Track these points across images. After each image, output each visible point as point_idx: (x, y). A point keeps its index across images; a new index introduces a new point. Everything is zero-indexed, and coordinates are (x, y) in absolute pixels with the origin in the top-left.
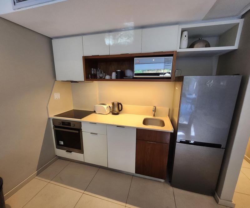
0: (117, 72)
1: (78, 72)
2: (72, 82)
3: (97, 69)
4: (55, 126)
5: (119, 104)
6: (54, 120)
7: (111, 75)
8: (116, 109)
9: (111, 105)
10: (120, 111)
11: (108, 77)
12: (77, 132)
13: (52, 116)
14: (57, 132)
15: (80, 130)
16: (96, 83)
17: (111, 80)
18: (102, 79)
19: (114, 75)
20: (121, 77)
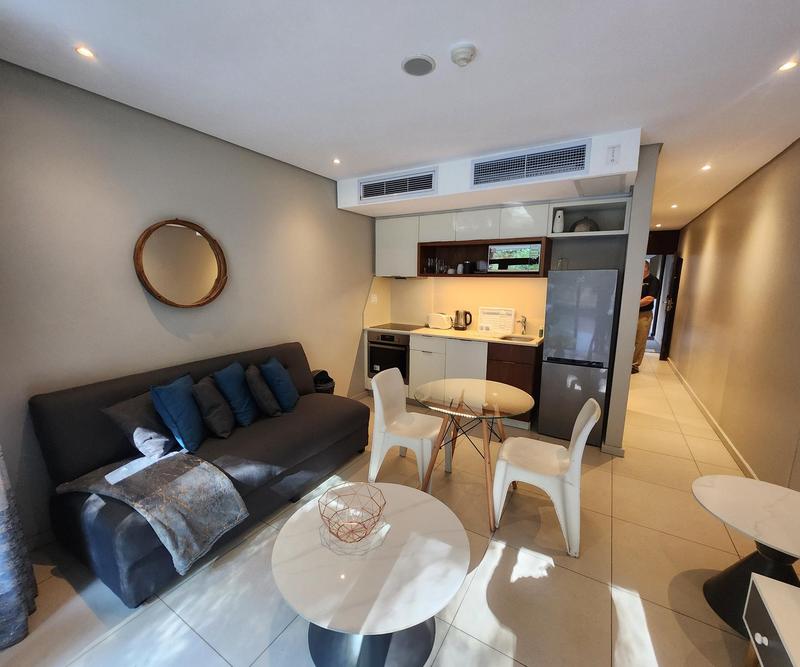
0: (465, 265)
1: (409, 264)
2: (397, 278)
3: (434, 258)
4: (370, 342)
5: (466, 313)
6: (369, 332)
7: (456, 268)
8: (462, 321)
9: (454, 317)
10: (467, 324)
11: (451, 271)
12: (403, 349)
13: (367, 327)
14: (372, 351)
15: (406, 348)
16: (431, 281)
17: (456, 275)
18: (444, 274)
19: (460, 268)
20: (472, 271)
